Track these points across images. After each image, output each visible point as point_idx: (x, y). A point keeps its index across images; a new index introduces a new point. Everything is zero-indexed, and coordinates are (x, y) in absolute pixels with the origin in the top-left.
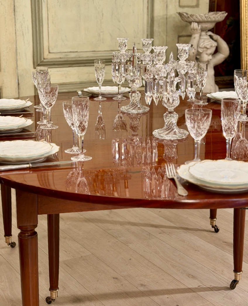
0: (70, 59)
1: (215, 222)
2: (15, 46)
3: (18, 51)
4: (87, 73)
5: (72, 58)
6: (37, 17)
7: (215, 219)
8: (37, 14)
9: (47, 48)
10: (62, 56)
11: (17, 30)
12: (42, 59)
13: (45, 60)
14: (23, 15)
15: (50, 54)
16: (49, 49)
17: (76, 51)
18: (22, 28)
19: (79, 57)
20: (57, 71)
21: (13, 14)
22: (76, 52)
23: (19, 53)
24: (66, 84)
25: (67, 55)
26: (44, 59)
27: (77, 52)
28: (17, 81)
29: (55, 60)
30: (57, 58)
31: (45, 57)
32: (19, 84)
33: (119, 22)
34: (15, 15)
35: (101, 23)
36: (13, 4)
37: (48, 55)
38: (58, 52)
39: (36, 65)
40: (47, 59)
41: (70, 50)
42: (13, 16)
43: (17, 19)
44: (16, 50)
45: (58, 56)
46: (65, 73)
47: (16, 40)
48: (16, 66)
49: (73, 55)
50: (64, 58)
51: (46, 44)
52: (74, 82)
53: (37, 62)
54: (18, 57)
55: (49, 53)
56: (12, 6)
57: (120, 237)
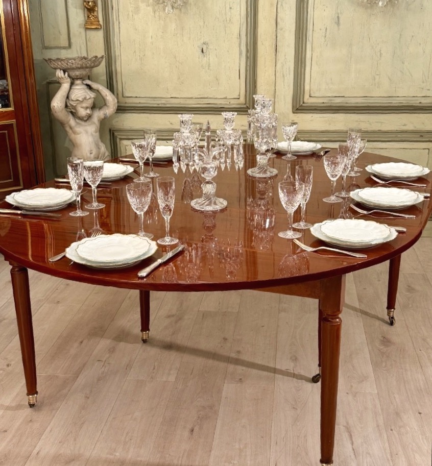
0: (334, 105)
1: (393, 313)
2: (274, 88)
3: (277, 93)
4: (357, 121)
5: (338, 103)
6: (300, 57)
7: (393, 310)
8: (300, 54)
10: (325, 100)
11: (277, 71)
12: (301, 103)
13: (304, 105)
14: (285, 56)
15: (311, 98)
16: (310, 92)
17: (342, 95)
18: (283, 69)
19: (347, 103)
20: (320, 117)
21: (274, 54)
22: (342, 97)
23: (278, 96)
24: (328, 132)
25: (331, 100)
26: (303, 103)
27: (344, 97)
29: (316, 105)
30: (318, 103)
31: (306, 101)
33: (403, 63)
34: (276, 55)
35: (377, 64)
36: (274, 43)
37: (308, 99)
38: (321, 96)
39: (295, 109)
40: (307, 103)
41: (334, 95)
42: (274, 56)
43: (279, 60)
44: (275, 92)
45: (321, 101)
46: (328, 120)
47: (275, 82)
49: (338, 100)
50: (328, 103)
51: (307, 88)
52: (339, 130)
53: (296, 106)
54: (276, 100)
55: (310, 96)
56: (274, 46)
57: (285, 303)
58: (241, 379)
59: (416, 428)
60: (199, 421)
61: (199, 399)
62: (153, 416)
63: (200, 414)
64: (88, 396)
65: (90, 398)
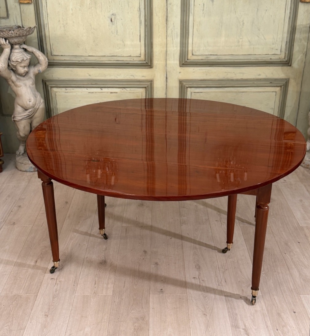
0: (210, 61)
2: (165, 49)
3: (168, 52)
4: (226, 72)
5: (212, 59)
6: (185, 26)
8: (185, 24)
9: (191, 51)
10: (203, 58)
11: (168, 35)
12: (186, 60)
13: (188, 61)
14: (174, 24)
15: (193, 56)
16: (192, 51)
17: (216, 54)
18: (172, 34)
19: (219, 59)
20: (200, 70)
21: (165, 23)
22: (215, 55)
23: (169, 54)
24: (206, 81)
25: (207, 57)
26: (188, 59)
27: (217, 55)
28: (165, 75)
30: (198, 60)
31: (189, 58)
32: (167, 78)
33: (259, 30)
34: (167, 24)
35: (241, 31)
36: (166, 15)
37: (191, 57)
38: (200, 54)
39: (181, 64)
40: (190, 60)
41: (210, 54)
42: (166, 25)
43: (169, 27)
44: (167, 51)
45: (200, 58)
46: (206, 72)
47: (167, 44)
48: (165, 64)
50: (205, 59)
51: (190, 48)
52: (213, 79)
53: (182, 62)
54: (168, 57)
55: (193, 55)
56: (165, 17)
57: (184, 216)
58: (162, 289)
59: (294, 326)
60: (135, 333)
61: (133, 311)
62: (99, 331)
63: (136, 326)
64: (47, 314)
65: (49, 316)
